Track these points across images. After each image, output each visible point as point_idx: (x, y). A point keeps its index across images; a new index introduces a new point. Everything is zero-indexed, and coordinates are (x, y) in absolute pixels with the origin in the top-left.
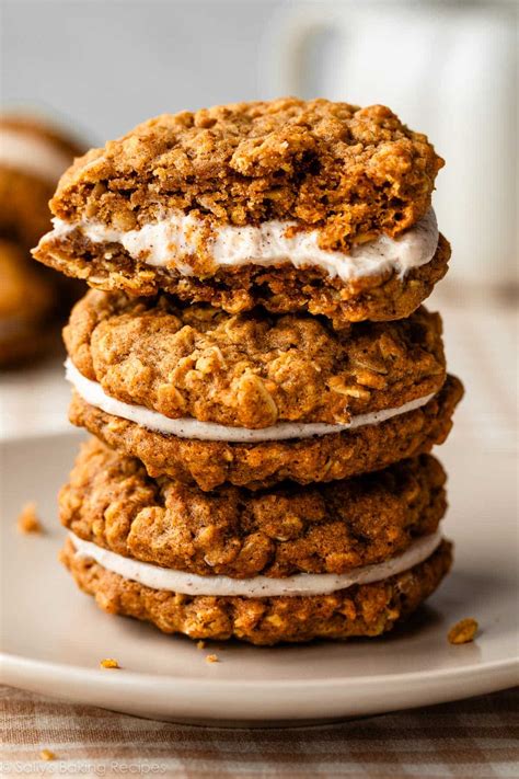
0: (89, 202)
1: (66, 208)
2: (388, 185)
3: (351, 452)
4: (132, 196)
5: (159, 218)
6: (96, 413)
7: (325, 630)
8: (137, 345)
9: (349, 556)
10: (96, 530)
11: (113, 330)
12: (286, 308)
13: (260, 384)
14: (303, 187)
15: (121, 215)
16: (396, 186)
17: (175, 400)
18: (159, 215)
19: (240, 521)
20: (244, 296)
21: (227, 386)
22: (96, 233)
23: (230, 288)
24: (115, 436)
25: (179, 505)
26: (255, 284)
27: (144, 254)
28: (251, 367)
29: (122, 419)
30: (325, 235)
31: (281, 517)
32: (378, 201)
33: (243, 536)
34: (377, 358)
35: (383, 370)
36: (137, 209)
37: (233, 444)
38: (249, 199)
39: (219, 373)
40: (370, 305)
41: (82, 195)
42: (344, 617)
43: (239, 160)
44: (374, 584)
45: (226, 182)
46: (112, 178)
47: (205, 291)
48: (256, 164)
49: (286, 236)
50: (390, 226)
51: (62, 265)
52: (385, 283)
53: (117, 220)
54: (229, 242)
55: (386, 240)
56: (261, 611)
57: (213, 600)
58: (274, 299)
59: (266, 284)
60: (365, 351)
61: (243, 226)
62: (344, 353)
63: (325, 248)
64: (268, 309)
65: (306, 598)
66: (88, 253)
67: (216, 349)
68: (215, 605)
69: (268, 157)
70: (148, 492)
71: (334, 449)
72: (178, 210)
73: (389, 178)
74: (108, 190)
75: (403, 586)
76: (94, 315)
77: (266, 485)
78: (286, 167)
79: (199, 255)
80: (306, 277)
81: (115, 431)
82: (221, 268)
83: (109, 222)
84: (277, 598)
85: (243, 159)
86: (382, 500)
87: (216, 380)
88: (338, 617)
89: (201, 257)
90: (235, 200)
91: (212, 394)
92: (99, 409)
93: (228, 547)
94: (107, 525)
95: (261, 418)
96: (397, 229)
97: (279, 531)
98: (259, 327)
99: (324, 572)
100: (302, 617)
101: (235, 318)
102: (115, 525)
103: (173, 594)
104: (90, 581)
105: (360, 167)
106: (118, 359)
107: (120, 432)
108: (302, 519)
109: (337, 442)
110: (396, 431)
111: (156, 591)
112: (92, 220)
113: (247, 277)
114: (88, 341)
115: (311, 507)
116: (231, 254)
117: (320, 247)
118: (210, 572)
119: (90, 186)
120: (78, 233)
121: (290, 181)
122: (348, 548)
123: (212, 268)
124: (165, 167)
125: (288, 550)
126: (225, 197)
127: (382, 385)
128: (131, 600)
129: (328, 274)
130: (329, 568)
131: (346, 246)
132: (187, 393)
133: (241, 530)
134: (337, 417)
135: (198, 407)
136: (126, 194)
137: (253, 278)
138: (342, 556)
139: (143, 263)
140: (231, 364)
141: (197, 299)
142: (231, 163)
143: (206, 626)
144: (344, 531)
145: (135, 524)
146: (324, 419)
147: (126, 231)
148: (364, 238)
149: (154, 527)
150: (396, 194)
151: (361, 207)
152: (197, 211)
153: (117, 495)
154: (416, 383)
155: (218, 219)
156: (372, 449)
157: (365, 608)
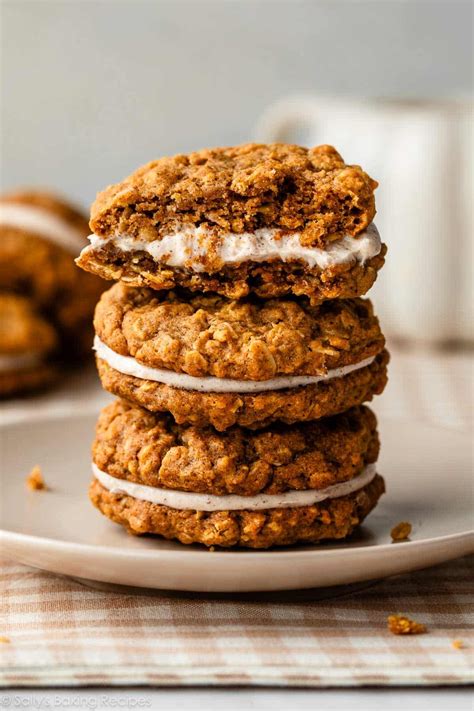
0: (121, 221)
1: (102, 227)
2: (349, 198)
3: (327, 397)
4: (155, 215)
5: (176, 231)
6: (129, 380)
7: (307, 534)
8: (163, 326)
9: (327, 475)
10: (131, 468)
11: (143, 316)
12: (274, 292)
13: (265, 347)
14: (286, 203)
15: (146, 230)
16: (356, 199)
17: (199, 362)
18: (175, 228)
19: (245, 453)
20: (244, 285)
21: (239, 350)
22: (125, 244)
23: (231, 280)
24: (147, 395)
25: (200, 443)
26: (250, 276)
27: (166, 257)
28: (255, 335)
29: (152, 381)
30: (306, 236)
31: (276, 449)
32: (341, 210)
33: (249, 463)
34: (339, 328)
35: (346, 336)
36: (158, 225)
37: (242, 394)
38: (246, 213)
39: (232, 341)
40: (341, 285)
41: (116, 216)
42: (321, 523)
43: (239, 185)
44: (341, 498)
45: (228, 201)
46: (138, 202)
47: (212, 283)
48: (251, 186)
49: (276, 239)
50: (352, 228)
51: (100, 269)
52: (352, 269)
53: (143, 234)
54: (233, 244)
55: (349, 238)
56: (264, 519)
57: (226, 514)
58: (264, 287)
59: (259, 275)
60: (331, 323)
61: (243, 233)
62: (317, 325)
63: (307, 245)
64: (259, 295)
65: (295, 509)
66: (119, 259)
67: (226, 324)
68: (229, 516)
69: (261, 181)
70: (171, 437)
71: (315, 395)
72: (191, 224)
73: (351, 193)
74: (135, 212)
75: (360, 501)
76: (121, 308)
77: (263, 425)
78: (274, 188)
79: (210, 256)
80: (290, 269)
81: (147, 391)
82: (226, 265)
83: (136, 235)
84: (273, 509)
85: (242, 184)
86: (345, 434)
87: (230, 346)
88: (317, 524)
89: (211, 257)
90: (235, 214)
91: (228, 356)
92: (131, 376)
93: (239, 472)
94: (140, 463)
95: (265, 373)
96: (357, 230)
97: (275, 459)
98: (254, 308)
99: (308, 489)
100: (293, 523)
101: (234, 303)
102: (148, 463)
103: (194, 512)
104: (122, 511)
105: (328, 186)
106: (149, 336)
107: (152, 391)
108: (291, 450)
109: (316, 390)
110: (354, 382)
111: (180, 511)
112: (123, 235)
113: (245, 271)
114: (120, 326)
115: (296, 441)
116: (235, 254)
117: (302, 245)
118: (225, 492)
119: (121, 209)
120: (111, 245)
121: (275, 198)
122: (326, 469)
123: (219, 266)
124: (179, 192)
125: (283, 473)
126: (227, 213)
127: (347, 347)
128: (160, 520)
129: (308, 265)
130: (312, 485)
131: (322, 243)
132: (208, 357)
133: (246, 459)
134: (318, 370)
135: (217, 367)
136: (149, 214)
137: (249, 272)
138: (322, 475)
139: (164, 265)
140: (240, 334)
141: (206, 290)
142: (232, 187)
143: (221, 534)
144: (322, 457)
145: (165, 459)
146: (308, 372)
147: (151, 241)
148: (334, 238)
149: (181, 461)
150: (356, 205)
151: (330, 215)
152: (206, 224)
153: (147, 441)
154: (368, 346)
155: (223, 228)
156: (339, 395)
157: (336, 516)
